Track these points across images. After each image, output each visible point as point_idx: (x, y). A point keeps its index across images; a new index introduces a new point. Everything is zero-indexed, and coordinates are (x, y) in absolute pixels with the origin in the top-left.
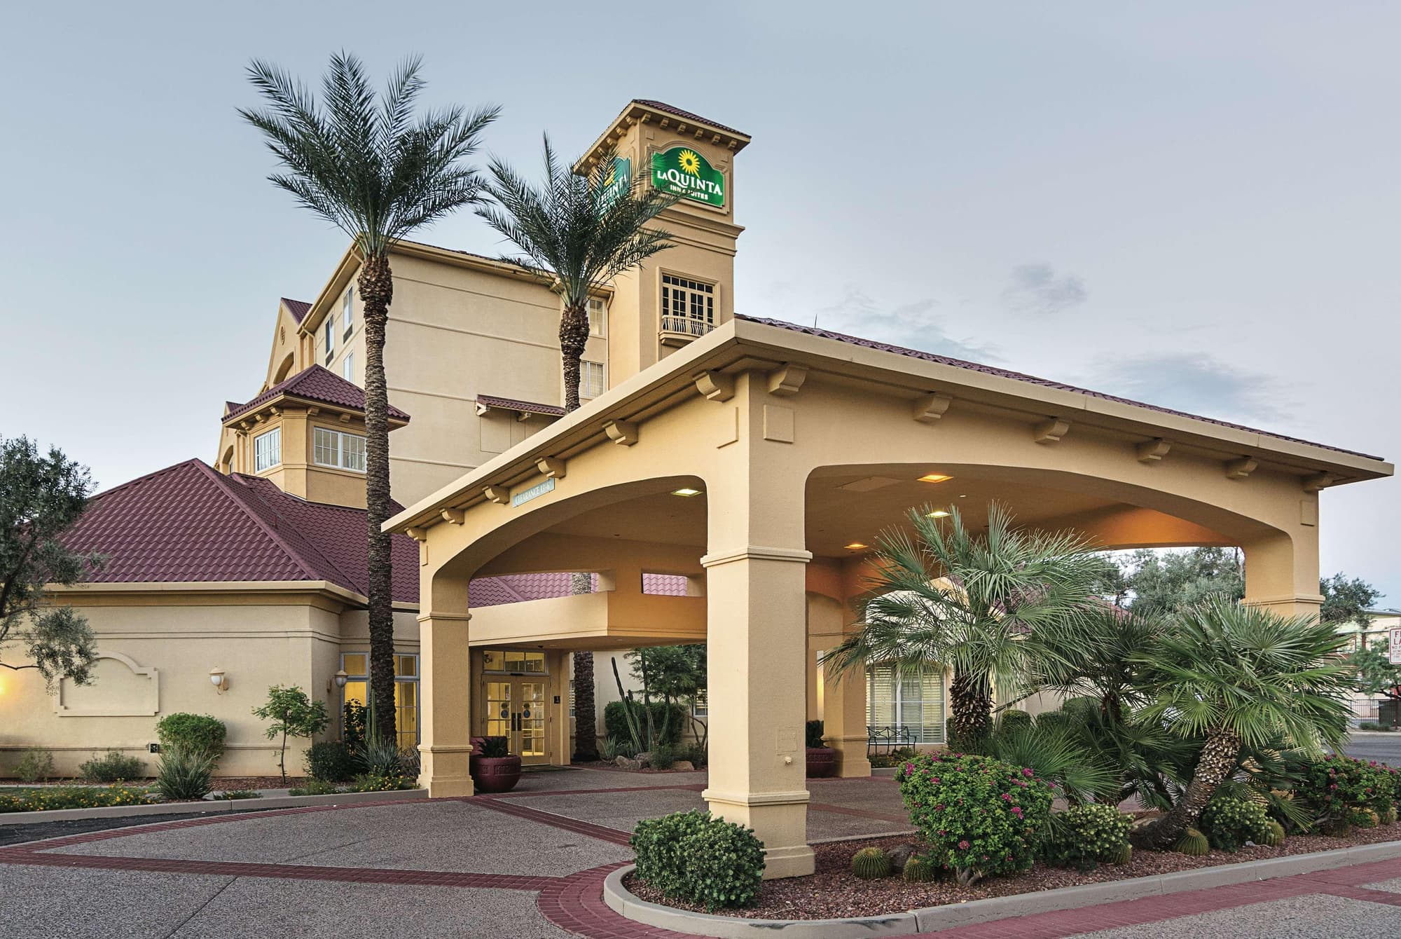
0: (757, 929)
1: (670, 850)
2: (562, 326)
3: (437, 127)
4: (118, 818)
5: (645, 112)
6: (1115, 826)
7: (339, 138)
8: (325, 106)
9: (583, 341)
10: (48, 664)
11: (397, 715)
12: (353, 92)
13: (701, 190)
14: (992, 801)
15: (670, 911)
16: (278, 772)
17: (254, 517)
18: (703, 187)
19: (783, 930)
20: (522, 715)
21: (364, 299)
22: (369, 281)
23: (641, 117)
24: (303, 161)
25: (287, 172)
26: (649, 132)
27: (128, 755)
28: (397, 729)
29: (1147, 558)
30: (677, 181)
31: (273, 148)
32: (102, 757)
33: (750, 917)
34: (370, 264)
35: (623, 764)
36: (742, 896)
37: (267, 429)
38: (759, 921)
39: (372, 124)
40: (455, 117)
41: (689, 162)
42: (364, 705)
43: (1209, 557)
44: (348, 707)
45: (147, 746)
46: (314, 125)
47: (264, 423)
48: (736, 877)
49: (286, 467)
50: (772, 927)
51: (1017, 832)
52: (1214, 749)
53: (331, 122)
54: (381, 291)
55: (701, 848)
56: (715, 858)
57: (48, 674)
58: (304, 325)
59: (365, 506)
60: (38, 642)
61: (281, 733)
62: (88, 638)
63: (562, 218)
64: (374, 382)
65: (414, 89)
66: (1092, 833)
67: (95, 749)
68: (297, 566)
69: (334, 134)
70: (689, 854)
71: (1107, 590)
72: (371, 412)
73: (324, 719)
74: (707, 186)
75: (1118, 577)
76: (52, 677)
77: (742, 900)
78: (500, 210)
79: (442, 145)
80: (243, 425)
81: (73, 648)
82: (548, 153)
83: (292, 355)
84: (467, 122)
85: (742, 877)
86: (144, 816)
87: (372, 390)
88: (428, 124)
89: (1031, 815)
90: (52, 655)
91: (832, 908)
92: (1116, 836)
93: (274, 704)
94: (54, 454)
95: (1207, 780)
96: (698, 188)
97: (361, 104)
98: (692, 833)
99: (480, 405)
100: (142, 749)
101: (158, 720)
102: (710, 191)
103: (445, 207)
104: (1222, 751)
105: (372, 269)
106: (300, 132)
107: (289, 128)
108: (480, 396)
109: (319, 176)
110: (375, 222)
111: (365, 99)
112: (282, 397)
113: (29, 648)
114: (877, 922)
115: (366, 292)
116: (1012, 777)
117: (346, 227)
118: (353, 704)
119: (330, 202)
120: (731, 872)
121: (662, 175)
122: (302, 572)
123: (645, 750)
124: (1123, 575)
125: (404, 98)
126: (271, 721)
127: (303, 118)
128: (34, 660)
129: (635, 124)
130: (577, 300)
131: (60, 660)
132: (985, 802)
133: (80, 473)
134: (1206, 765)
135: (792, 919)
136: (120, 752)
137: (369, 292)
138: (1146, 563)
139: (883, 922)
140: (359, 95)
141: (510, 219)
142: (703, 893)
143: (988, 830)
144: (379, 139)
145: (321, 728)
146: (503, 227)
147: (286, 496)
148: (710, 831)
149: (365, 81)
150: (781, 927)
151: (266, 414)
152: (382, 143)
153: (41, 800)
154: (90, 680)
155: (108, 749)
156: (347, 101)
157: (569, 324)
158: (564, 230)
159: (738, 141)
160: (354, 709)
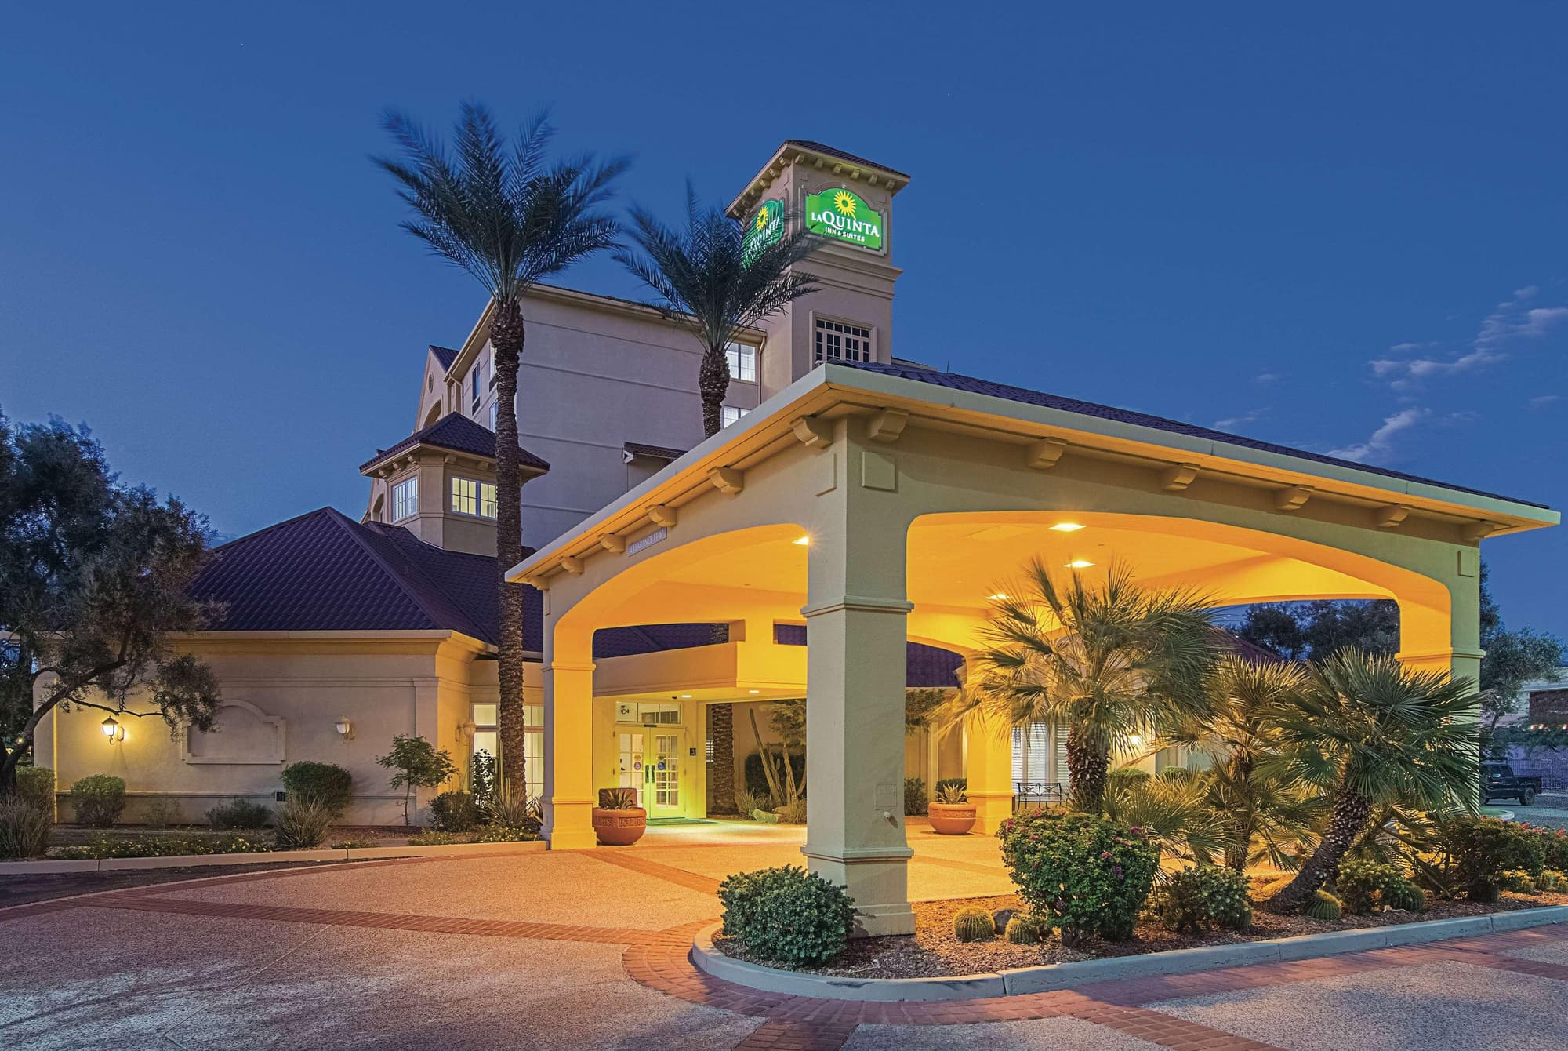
0: (835, 987)
1: (753, 904)
2: (702, 372)
3: (569, 172)
4: (232, 866)
5: (798, 153)
6: (1230, 888)
7: (470, 183)
8: (455, 152)
9: (724, 387)
10: (171, 711)
11: (527, 766)
12: (484, 138)
13: (857, 232)
14: (1091, 859)
15: (751, 968)
16: (402, 822)
17: (384, 565)
18: (860, 229)
19: (861, 989)
20: (656, 768)
21: (495, 346)
22: (499, 327)
23: (794, 158)
24: (433, 208)
25: (417, 219)
26: (804, 173)
27: (254, 803)
28: (527, 779)
29: (1325, 611)
30: (832, 223)
31: (402, 195)
32: (229, 804)
33: (831, 975)
34: (501, 311)
35: (760, 818)
36: (825, 953)
37: (404, 478)
38: (839, 979)
39: (502, 169)
40: (586, 161)
41: (845, 203)
42: (494, 755)
43: (1388, 609)
44: (477, 758)
45: (273, 794)
46: (445, 171)
47: (401, 471)
48: (817, 935)
49: (422, 515)
50: (850, 985)
51: (1117, 893)
52: (1342, 809)
53: (461, 168)
54: (512, 337)
55: (782, 904)
56: (797, 914)
57: (172, 722)
58: (451, 372)
59: (496, 555)
60: (162, 689)
61: (405, 783)
62: (212, 686)
63: (702, 262)
64: (505, 430)
65: (546, 134)
66: (1206, 894)
67: (221, 797)
68: (424, 615)
69: (464, 180)
70: (770, 910)
71: (1280, 643)
72: (502, 460)
73: (450, 769)
74: (864, 227)
75: (1293, 630)
76: (176, 724)
77: (823, 958)
78: (638, 252)
79: (576, 190)
80: (381, 473)
81: (197, 695)
82: (691, 195)
83: (439, 403)
84: (602, 166)
85: (825, 933)
86: (258, 864)
87: (503, 438)
88: (560, 169)
89: (1134, 875)
90: (176, 702)
91: (920, 967)
92: (1232, 899)
93: (399, 753)
94: (171, 503)
95: (1336, 842)
96: (854, 229)
97: (491, 149)
98: (777, 888)
99: (627, 453)
100: (268, 797)
101: (284, 768)
102: (867, 232)
103: (579, 252)
104: (1351, 811)
105: (503, 316)
106: (432, 179)
107: (419, 173)
108: (627, 444)
109: (450, 222)
110: (507, 269)
111: (495, 145)
112: (418, 445)
113: (152, 695)
114: (960, 982)
115: (496, 338)
116: (1117, 835)
117: (477, 273)
118: (482, 754)
119: (461, 248)
120: (812, 929)
121: (816, 217)
122: (429, 621)
123: (785, 804)
124: (1299, 628)
125: (535, 144)
126: (395, 770)
127: (433, 164)
128: (158, 707)
129: (789, 166)
130: (718, 345)
131: (184, 708)
132: (1083, 861)
133: (198, 522)
134: (1334, 826)
135: (874, 977)
136: (246, 800)
137: (500, 339)
138: (1324, 615)
139: (968, 983)
140: (489, 140)
141: (649, 262)
142: (783, 949)
143: (1086, 890)
144: (509, 184)
145: (446, 778)
146: (642, 272)
147: (422, 545)
148: (794, 887)
149: (495, 127)
150: (858, 986)
151: (404, 463)
152: (512, 188)
153: (156, 847)
154: (215, 727)
155: (235, 797)
156: (477, 146)
157: (708, 370)
158: (705, 274)
159: (896, 182)
160: (483, 760)
